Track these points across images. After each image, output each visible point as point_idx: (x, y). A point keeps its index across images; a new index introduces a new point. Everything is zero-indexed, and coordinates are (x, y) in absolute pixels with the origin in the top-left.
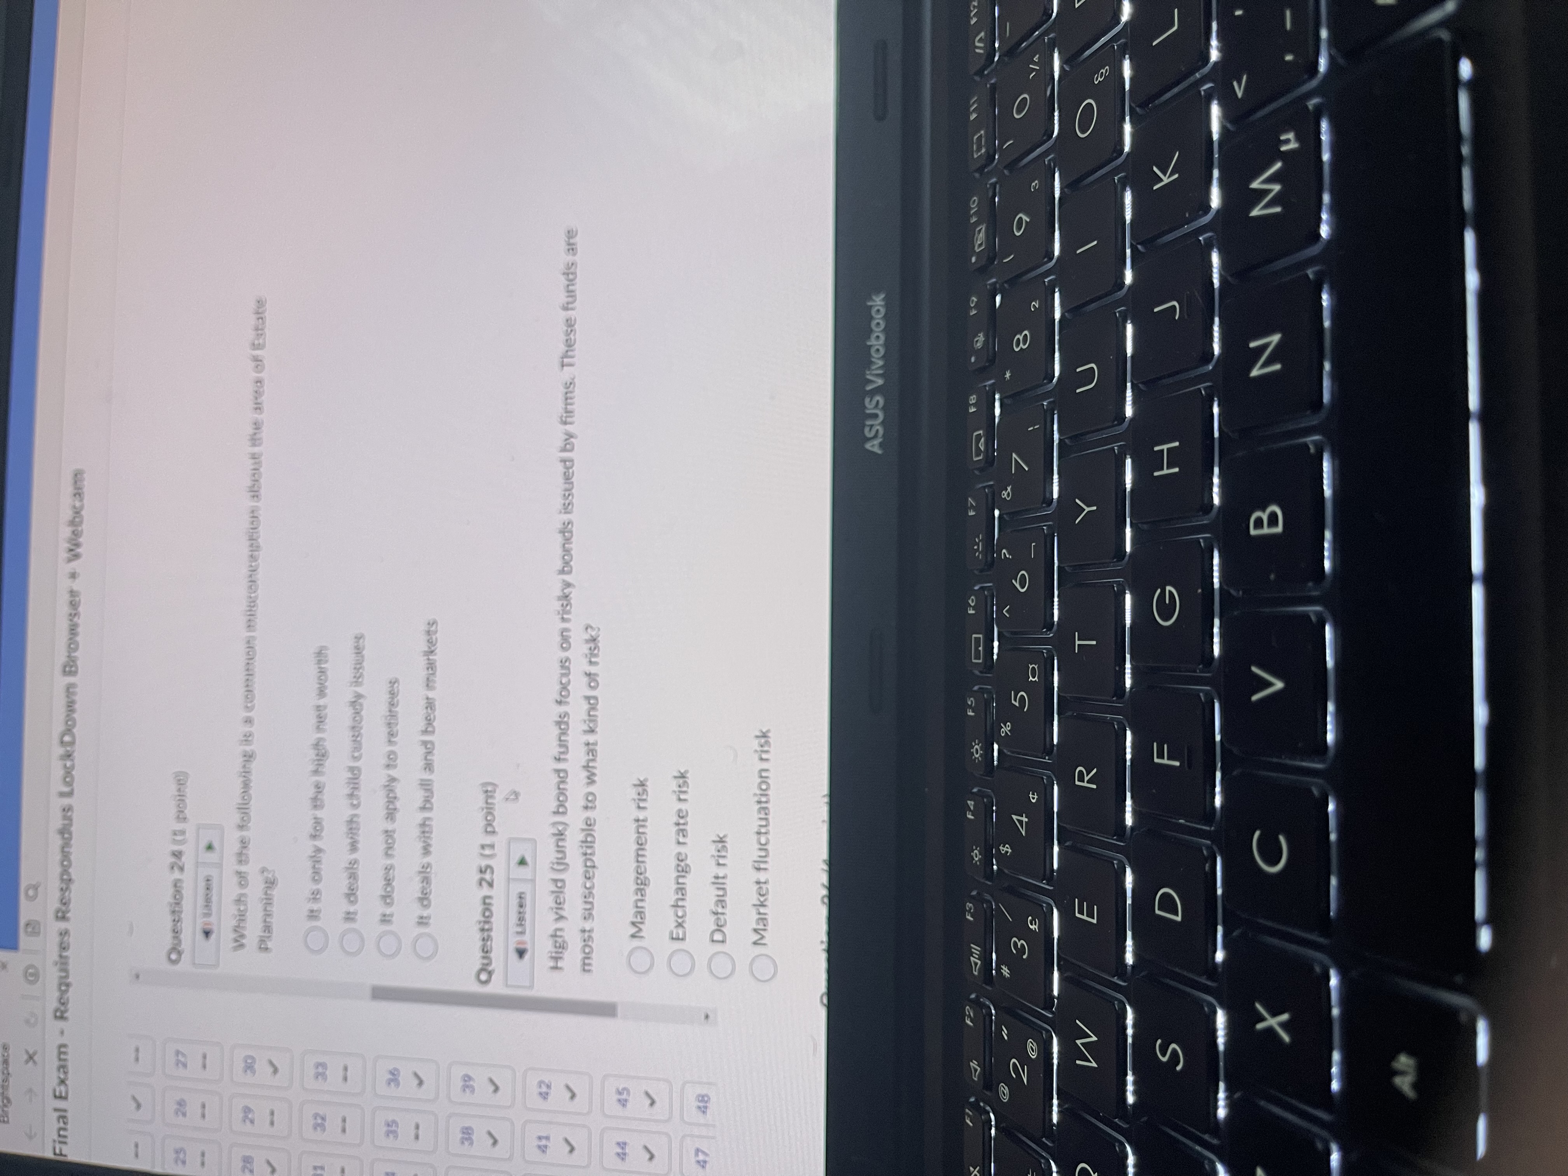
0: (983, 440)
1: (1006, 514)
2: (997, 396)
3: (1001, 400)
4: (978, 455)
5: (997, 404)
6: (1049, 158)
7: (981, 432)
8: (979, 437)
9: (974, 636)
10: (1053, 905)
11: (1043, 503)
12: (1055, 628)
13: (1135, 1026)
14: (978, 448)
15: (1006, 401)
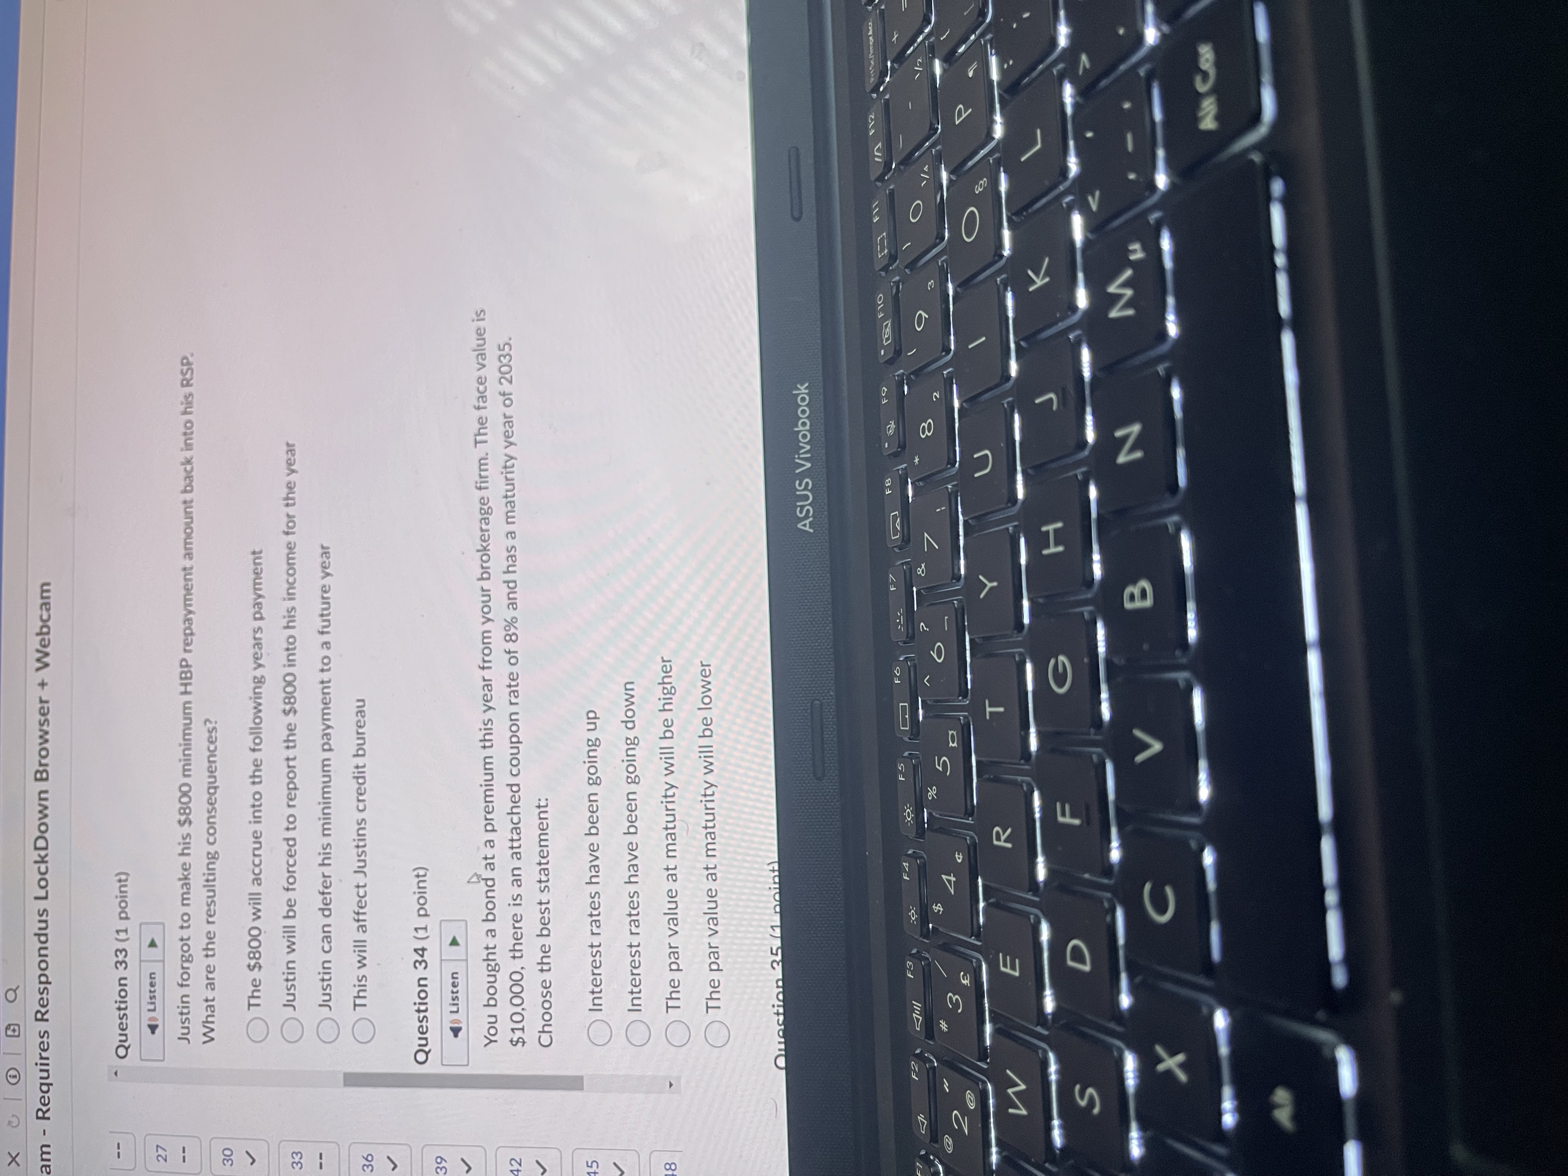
0: (899, 519)
1: (922, 591)
2: (909, 480)
3: (913, 483)
4: (895, 534)
5: (910, 487)
6: (942, 259)
7: (897, 512)
8: (895, 518)
9: (901, 704)
10: (981, 958)
11: (952, 579)
12: (969, 695)
13: (1057, 1073)
14: (895, 528)
15: (917, 484)
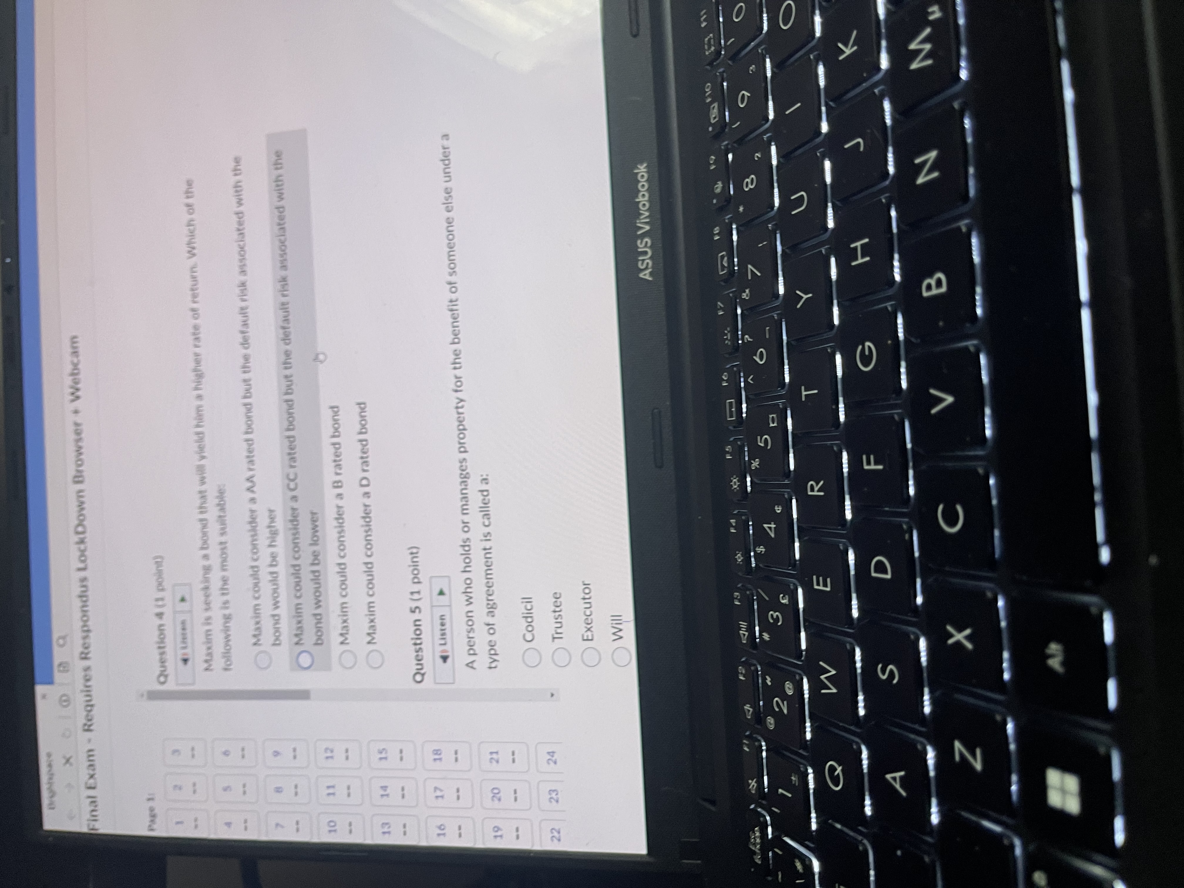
0: (726, 259)
1: (745, 310)
2: (734, 226)
3: (737, 229)
4: (723, 270)
5: (735, 232)
6: (761, 48)
7: (724, 253)
8: (723, 257)
9: (728, 401)
10: (798, 584)
11: (772, 298)
12: (787, 387)
13: (862, 660)
14: (722, 265)
15: (741, 228)
